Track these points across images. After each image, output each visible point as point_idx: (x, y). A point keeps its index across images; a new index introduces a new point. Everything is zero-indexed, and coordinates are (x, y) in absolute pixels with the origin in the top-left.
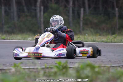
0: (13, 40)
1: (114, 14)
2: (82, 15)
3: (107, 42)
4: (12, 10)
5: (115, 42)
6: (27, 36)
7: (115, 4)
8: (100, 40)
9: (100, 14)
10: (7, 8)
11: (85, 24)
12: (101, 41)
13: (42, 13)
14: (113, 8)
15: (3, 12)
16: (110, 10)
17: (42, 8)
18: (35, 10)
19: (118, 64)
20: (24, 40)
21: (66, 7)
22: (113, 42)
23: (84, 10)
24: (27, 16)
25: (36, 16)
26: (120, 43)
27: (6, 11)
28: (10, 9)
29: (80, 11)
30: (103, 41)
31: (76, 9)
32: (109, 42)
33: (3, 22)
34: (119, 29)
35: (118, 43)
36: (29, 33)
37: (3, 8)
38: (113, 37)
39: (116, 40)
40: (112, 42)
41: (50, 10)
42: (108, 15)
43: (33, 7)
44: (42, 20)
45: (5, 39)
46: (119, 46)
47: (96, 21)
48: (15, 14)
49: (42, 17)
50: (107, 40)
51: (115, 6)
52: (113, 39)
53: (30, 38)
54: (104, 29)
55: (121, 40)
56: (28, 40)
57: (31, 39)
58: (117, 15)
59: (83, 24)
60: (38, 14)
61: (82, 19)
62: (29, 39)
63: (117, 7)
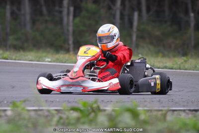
0: (20, 60)
1: (188, 23)
2: (135, 24)
3: (172, 69)
4: (23, 12)
5: (186, 69)
6: (44, 54)
7: (190, 6)
8: (161, 65)
9: (166, 22)
10: (15, 8)
11: (141, 37)
12: (162, 67)
13: (71, 18)
14: (187, 12)
15: (8, 14)
16: (182, 15)
17: (72, 9)
18: (61, 12)
19: (184, 106)
20: (38, 61)
21: (110, 8)
22: (183, 69)
23: (140, 15)
24: (46, 21)
25: (61, 21)
26: (193, 70)
27: (12, 13)
28: (19, 10)
29: (133, 15)
30: (166, 67)
31: (126, 12)
32: (175, 69)
33: (8, 30)
34: (195, 47)
35: (190, 70)
36: (48, 49)
37: (8, 7)
38: (183, 61)
39: (186, 66)
40: (180, 69)
41: (84, 13)
42: (179, 24)
43: (57, 8)
44: (71, 29)
45: (7, 59)
46: (191, 76)
47: (158, 33)
48: (28, 17)
49: (71, 24)
50: (172, 65)
51: (190, 10)
52: (182, 63)
53: (48, 58)
54: (170, 47)
55: (196, 67)
56: (46, 62)
57: (49, 60)
58: (192, 24)
59: (137, 37)
60: (65, 19)
61: (135, 29)
62: (47, 60)
63: (194, 12)
